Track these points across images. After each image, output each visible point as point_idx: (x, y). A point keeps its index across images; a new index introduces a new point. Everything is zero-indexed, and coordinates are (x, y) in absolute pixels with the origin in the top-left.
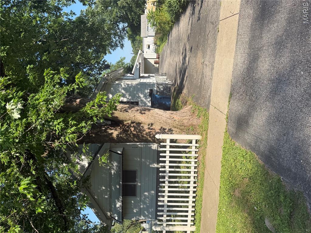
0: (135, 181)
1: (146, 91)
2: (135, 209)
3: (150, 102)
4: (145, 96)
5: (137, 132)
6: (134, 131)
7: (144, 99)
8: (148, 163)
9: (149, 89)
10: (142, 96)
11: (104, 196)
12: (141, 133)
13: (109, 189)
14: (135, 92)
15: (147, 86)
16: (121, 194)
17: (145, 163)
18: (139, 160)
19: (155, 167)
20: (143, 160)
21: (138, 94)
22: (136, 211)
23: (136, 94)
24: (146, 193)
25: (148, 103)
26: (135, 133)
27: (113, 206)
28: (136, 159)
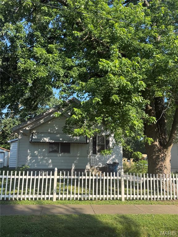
0: (61, 152)
1: (117, 160)
2: (37, 152)
3: (109, 163)
4: (113, 159)
5: (161, 158)
6: (162, 156)
7: (111, 158)
8: (75, 162)
9: (119, 162)
10: (113, 157)
11: (50, 128)
12: (161, 161)
13: (55, 132)
14: (116, 152)
15: (120, 161)
16: (56, 142)
17: (75, 160)
18: (78, 155)
19: (72, 168)
20: (78, 158)
21: (115, 154)
22: (36, 153)
23: (115, 153)
24: (50, 161)
25: (109, 161)
26: (160, 157)
27: (43, 135)
28: (79, 153)
